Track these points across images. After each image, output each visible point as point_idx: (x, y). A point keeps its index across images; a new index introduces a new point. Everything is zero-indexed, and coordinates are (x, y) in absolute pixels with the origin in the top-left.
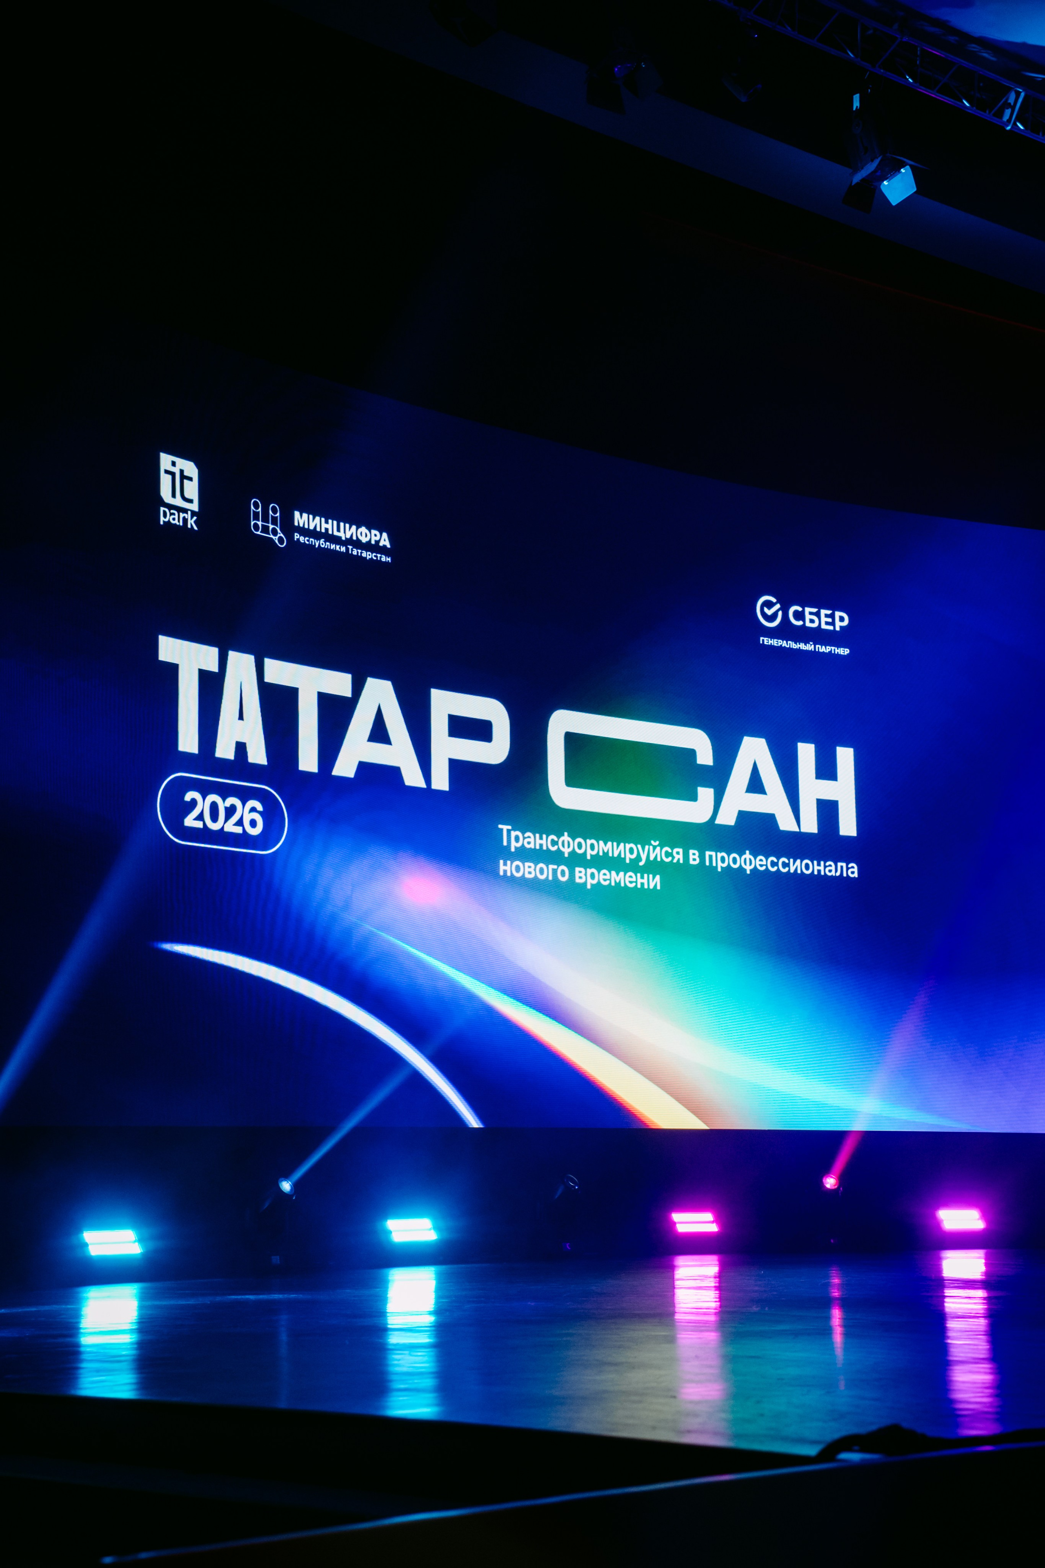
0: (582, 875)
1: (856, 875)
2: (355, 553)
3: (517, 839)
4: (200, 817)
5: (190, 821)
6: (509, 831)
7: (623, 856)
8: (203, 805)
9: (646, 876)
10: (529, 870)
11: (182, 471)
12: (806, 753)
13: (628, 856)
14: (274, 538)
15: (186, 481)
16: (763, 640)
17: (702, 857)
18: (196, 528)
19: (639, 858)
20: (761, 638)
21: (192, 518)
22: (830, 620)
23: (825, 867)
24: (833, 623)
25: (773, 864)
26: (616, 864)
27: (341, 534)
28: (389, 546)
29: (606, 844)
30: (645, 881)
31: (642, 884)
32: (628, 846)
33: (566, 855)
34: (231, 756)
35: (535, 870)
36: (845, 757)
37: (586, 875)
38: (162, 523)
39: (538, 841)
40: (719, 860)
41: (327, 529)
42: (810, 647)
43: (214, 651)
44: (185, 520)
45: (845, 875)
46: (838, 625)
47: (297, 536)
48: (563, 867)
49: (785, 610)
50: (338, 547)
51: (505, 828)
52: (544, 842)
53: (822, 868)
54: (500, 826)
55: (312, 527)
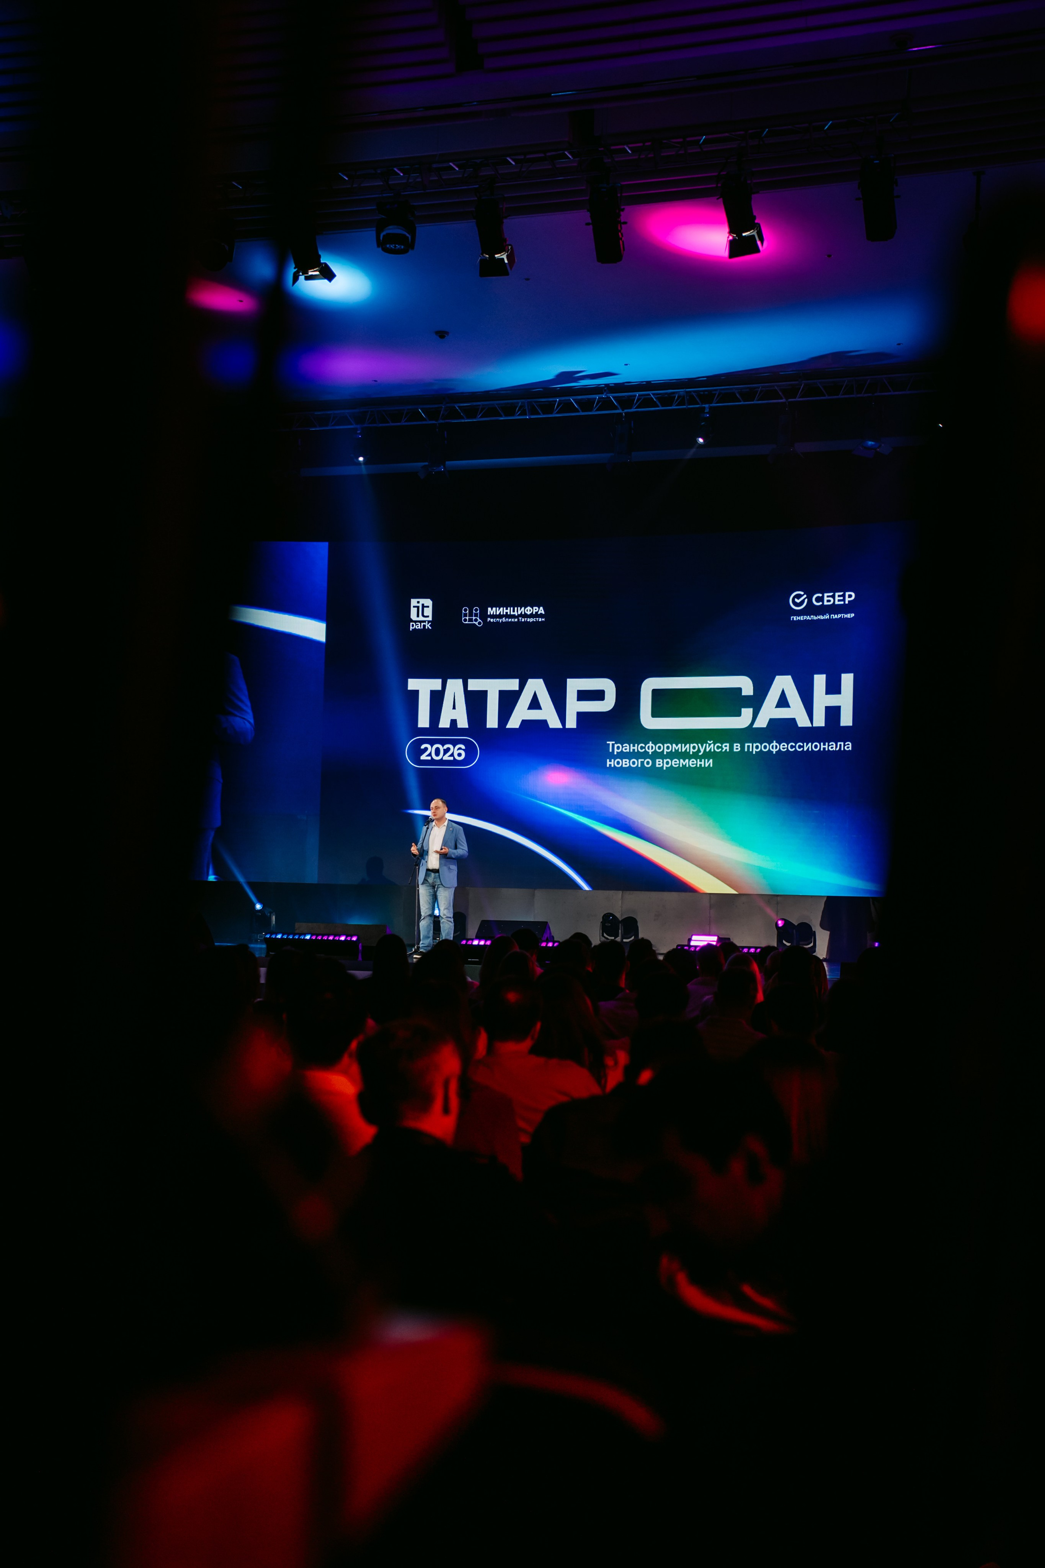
0: (661, 763)
1: (850, 749)
2: (523, 620)
3: (618, 748)
4: (430, 755)
5: (424, 757)
6: (613, 745)
7: (688, 751)
8: (431, 749)
9: (703, 760)
10: (625, 763)
11: (423, 605)
12: (820, 681)
13: (692, 750)
14: (475, 623)
15: (425, 609)
16: (793, 618)
17: (743, 747)
18: (430, 628)
19: (699, 751)
20: (792, 617)
21: (428, 624)
22: (842, 598)
23: (829, 746)
24: (844, 600)
25: (792, 747)
26: (685, 755)
27: (516, 613)
28: (543, 613)
29: (677, 746)
30: (703, 763)
31: (701, 765)
32: (692, 745)
33: (650, 753)
34: (448, 726)
35: (629, 763)
36: (847, 680)
37: (663, 762)
38: (411, 630)
39: (632, 748)
40: (754, 748)
41: (507, 613)
42: (827, 617)
43: (440, 681)
44: (424, 626)
45: (842, 749)
46: (847, 599)
47: (489, 619)
48: (648, 760)
49: (810, 598)
50: (513, 620)
51: (611, 743)
52: (636, 748)
53: (826, 747)
54: (608, 742)
55: (498, 613)
